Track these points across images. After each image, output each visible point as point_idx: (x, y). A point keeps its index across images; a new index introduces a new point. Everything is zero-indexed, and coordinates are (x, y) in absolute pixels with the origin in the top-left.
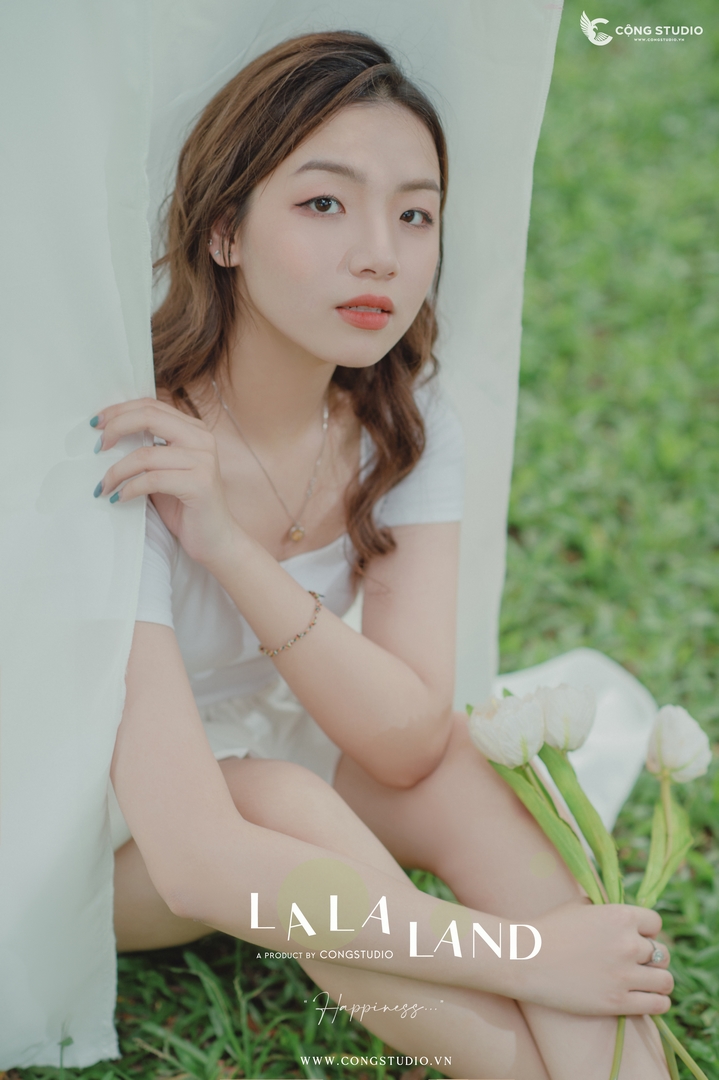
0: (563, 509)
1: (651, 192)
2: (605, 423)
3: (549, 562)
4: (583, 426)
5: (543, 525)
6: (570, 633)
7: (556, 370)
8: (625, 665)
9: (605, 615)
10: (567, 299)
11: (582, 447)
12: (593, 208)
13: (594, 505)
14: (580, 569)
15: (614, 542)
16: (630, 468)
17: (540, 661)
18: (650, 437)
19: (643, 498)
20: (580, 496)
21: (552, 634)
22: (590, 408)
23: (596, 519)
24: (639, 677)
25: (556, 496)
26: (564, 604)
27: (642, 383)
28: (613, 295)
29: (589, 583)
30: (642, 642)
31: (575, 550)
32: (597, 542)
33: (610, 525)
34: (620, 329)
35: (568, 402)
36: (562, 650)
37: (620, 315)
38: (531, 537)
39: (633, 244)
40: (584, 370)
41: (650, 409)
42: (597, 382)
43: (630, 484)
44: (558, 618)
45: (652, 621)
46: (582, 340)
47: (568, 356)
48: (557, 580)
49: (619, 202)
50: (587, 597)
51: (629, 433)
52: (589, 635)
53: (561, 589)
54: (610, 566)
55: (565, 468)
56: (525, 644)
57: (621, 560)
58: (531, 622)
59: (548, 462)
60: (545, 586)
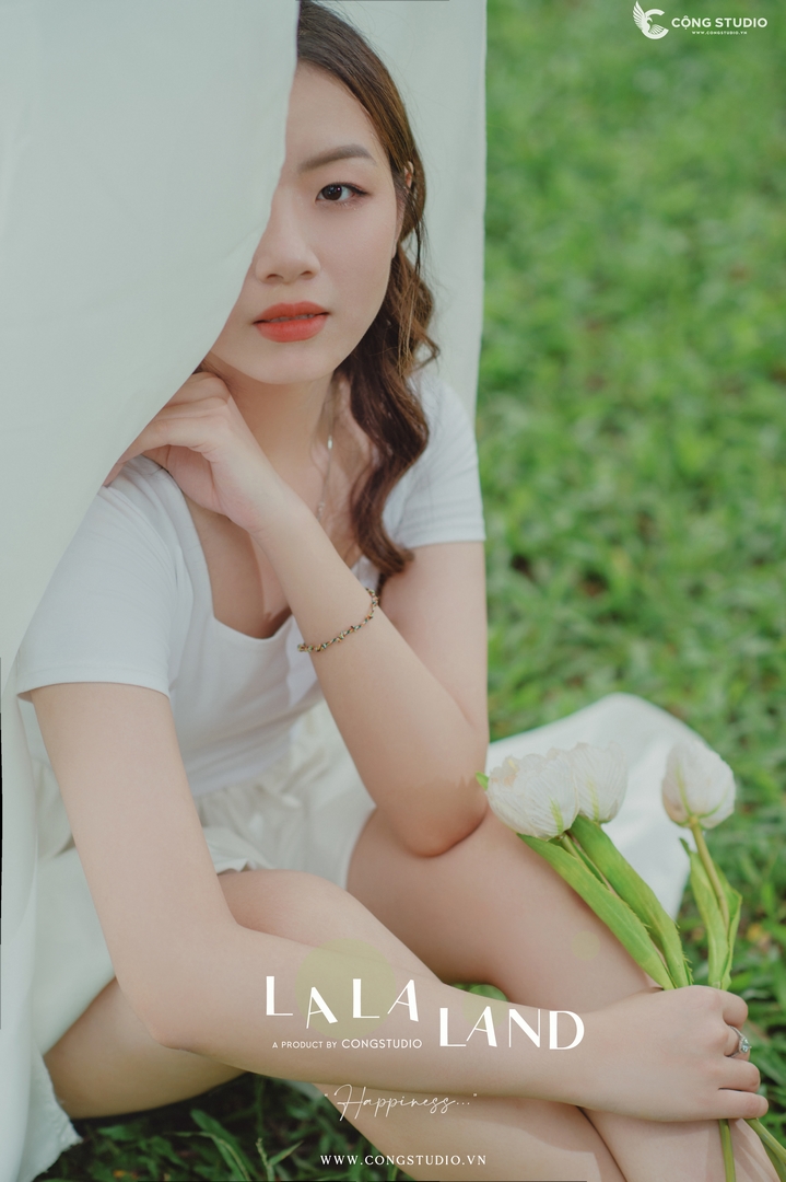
0: (576, 534)
1: (633, 160)
2: (611, 428)
3: (567, 598)
4: (585, 432)
5: (553, 553)
6: (600, 679)
7: (545, 371)
8: (670, 710)
9: (639, 652)
10: (550, 291)
11: (586, 459)
12: (568, 183)
13: (609, 525)
14: (604, 603)
15: (639, 566)
16: (647, 479)
17: (566, 713)
18: (667, 441)
19: (667, 512)
20: (592, 516)
21: (577, 682)
22: (590, 413)
23: (615, 541)
24: (689, 722)
25: (563, 518)
26: (589, 645)
27: (650, 380)
28: (602, 282)
29: (616, 617)
30: (687, 681)
31: (595, 580)
32: (619, 568)
33: (633, 546)
34: (615, 320)
35: (564, 408)
36: (591, 699)
37: (614, 302)
38: (542, 569)
39: (619, 219)
40: (580, 369)
41: (663, 408)
42: (597, 383)
43: (650, 497)
44: (584, 662)
45: (695, 655)
46: (574, 336)
47: (559, 355)
48: (578, 617)
49: (597, 173)
50: (614, 634)
51: (641, 439)
52: (622, 677)
53: (584, 628)
54: (638, 595)
55: (567, 484)
56: (545, 696)
57: (650, 586)
58: (550, 670)
59: (546, 478)
60: (565, 626)
